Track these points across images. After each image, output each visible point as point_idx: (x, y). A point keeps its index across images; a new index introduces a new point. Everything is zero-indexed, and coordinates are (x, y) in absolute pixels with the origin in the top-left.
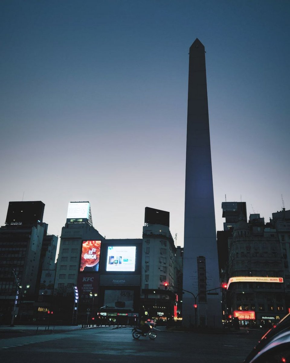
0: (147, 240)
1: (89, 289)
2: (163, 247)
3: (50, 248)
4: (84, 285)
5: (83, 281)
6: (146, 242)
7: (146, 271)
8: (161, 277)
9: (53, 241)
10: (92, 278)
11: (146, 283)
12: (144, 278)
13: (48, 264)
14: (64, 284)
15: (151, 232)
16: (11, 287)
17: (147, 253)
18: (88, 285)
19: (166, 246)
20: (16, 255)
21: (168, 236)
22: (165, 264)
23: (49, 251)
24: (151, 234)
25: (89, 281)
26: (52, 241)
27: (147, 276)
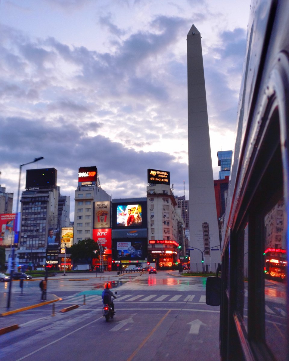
0: (151, 198)
1: (104, 242)
2: (166, 203)
3: (64, 208)
4: (99, 239)
5: (98, 235)
6: (150, 200)
7: (151, 226)
8: (165, 229)
9: (67, 201)
10: (105, 233)
11: (153, 235)
12: (150, 231)
13: (64, 221)
14: (82, 238)
15: (154, 191)
16: (37, 242)
17: (152, 209)
18: (102, 239)
19: (168, 203)
20: (39, 216)
21: (169, 194)
22: (168, 218)
23: (64, 210)
24: (154, 193)
25: (103, 235)
26: (65, 202)
27: (153, 229)
